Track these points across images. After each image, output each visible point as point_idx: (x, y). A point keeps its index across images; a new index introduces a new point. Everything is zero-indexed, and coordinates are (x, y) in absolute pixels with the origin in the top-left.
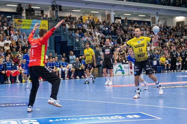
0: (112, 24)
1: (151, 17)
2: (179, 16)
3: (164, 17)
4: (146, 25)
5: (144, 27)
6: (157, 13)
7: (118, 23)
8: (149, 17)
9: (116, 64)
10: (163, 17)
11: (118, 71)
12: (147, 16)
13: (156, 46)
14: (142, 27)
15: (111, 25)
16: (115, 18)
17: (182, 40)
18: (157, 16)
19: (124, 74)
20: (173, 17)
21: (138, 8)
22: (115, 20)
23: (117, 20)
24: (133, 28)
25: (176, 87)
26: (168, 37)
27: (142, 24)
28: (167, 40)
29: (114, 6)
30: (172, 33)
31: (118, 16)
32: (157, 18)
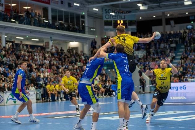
0: (3, 47)
1: (45, 42)
2: (73, 41)
3: (59, 42)
4: (39, 50)
5: (37, 52)
6: (51, 38)
7: (9, 47)
8: (42, 41)
9: (6, 92)
10: (57, 42)
11: (9, 99)
12: (41, 41)
13: (50, 73)
14: (35, 52)
15: (2, 49)
16: (7, 42)
17: (76, 66)
18: (51, 41)
19: (16, 103)
20: (67, 42)
21: (32, 31)
22: (6, 44)
23: (8, 43)
24: (25, 53)
25: (69, 117)
26: (63, 63)
27: (36, 48)
28: (61, 66)
29: (5, 28)
30: (66, 59)
31: (10, 39)
32: (51, 43)
